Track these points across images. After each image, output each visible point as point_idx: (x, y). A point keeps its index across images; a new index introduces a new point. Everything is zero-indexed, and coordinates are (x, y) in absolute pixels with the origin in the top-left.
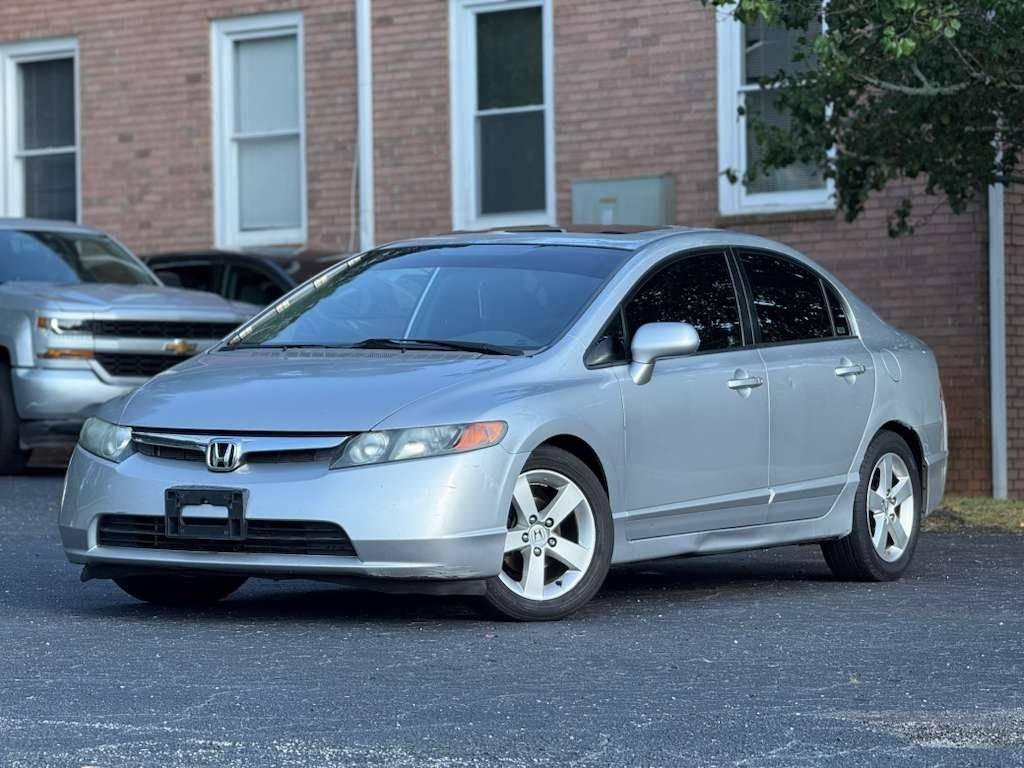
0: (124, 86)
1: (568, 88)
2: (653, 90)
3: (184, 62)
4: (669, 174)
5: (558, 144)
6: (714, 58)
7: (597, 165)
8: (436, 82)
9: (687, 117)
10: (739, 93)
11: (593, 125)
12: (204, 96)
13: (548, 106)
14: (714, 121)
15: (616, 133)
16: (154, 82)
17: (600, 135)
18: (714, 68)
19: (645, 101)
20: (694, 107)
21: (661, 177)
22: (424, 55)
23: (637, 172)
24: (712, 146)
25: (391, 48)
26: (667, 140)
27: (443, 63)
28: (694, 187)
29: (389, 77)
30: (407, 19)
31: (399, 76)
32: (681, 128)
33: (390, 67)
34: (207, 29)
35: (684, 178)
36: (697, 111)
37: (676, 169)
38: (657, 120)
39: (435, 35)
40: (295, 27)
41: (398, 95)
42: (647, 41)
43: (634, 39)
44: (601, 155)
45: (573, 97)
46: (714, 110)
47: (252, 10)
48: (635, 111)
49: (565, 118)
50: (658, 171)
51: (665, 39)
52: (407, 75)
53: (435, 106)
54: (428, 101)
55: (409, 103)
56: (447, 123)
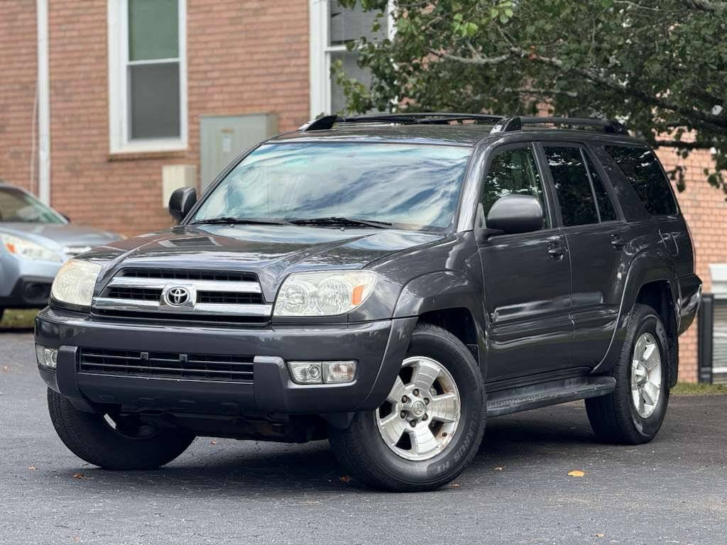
1: (197, 46)
2: (263, 49)
4: (273, 112)
5: (190, 88)
6: (308, 26)
7: (219, 104)
8: (98, 39)
9: (287, 70)
10: (326, 52)
11: (216, 74)
13: (183, 60)
14: (307, 73)
15: (233, 81)
17: (222, 81)
18: (308, 34)
19: (256, 57)
20: (293, 62)
21: (267, 115)
22: (89, 18)
23: (248, 110)
24: (306, 92)
25: (63, 13)
26: (272, 86)
27: (104, 24)
28: (291, 122)
29: (62, 34)
31: (68, 34)
32: (283, 78)
33: (63, 27)
35: (285, 115)
36: (295, 66)
37: (279, 108)
38: (264, 72)
39: (97, 4)
41: (69, 48)
42: (256, 12)
43: (247, 10)
44: (221, 97)
45: (201, 53)
46: (307, 65)
48: (248, 65)
49: (195, 69)
50: (266, 109)
51: (271, 11)
52: (75, 33)
53: (97, 57)
54: (91, 53)
55: (77, 54)
56: (106, 70)
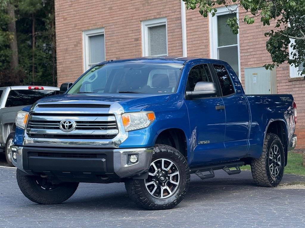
0: (118, 42)
1: (244, 39)
3: (133, 35)
5: (241, 56)
7: (253, 63)
8: (205, 38)
11: (252, 50)
12: (140, 45)
13: (238, 45)
15: (258, 53)
16: (126, 41)
17: (253, 53)
22: (202, 30)
25: (192, 28)
27: (207, 31)
28: (282, 69)
29: (192, 37)
30: (196, 19)
31: (194, 37)
33: (192, 34)
34: (140, 24)
39: (205, 23)
40: (165, 22)
41: (194, 42)
44: (253, 60)
45: (245, 42)
47: (152, 18)
49: (243, 48)
52: (197, 36)
53: (205, 46)
54: (203, 44)
55: (197, 45)
56: (208, 51)
